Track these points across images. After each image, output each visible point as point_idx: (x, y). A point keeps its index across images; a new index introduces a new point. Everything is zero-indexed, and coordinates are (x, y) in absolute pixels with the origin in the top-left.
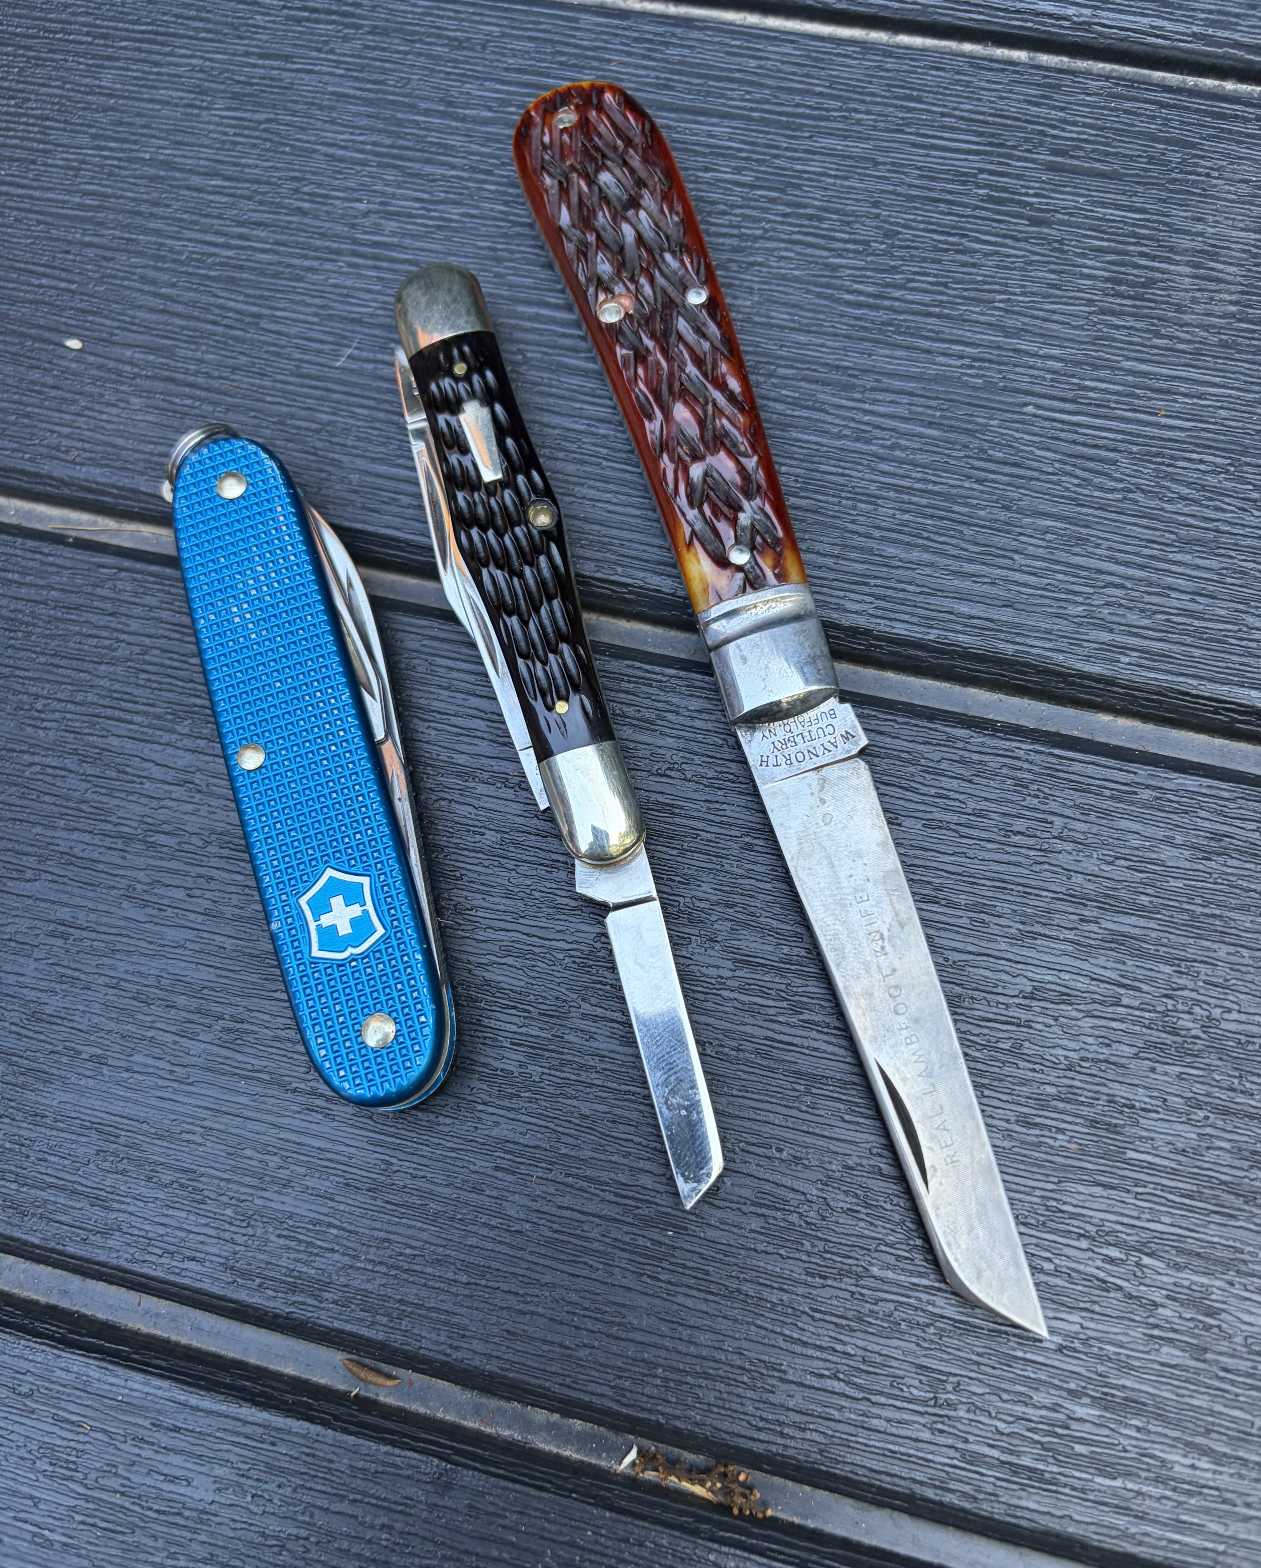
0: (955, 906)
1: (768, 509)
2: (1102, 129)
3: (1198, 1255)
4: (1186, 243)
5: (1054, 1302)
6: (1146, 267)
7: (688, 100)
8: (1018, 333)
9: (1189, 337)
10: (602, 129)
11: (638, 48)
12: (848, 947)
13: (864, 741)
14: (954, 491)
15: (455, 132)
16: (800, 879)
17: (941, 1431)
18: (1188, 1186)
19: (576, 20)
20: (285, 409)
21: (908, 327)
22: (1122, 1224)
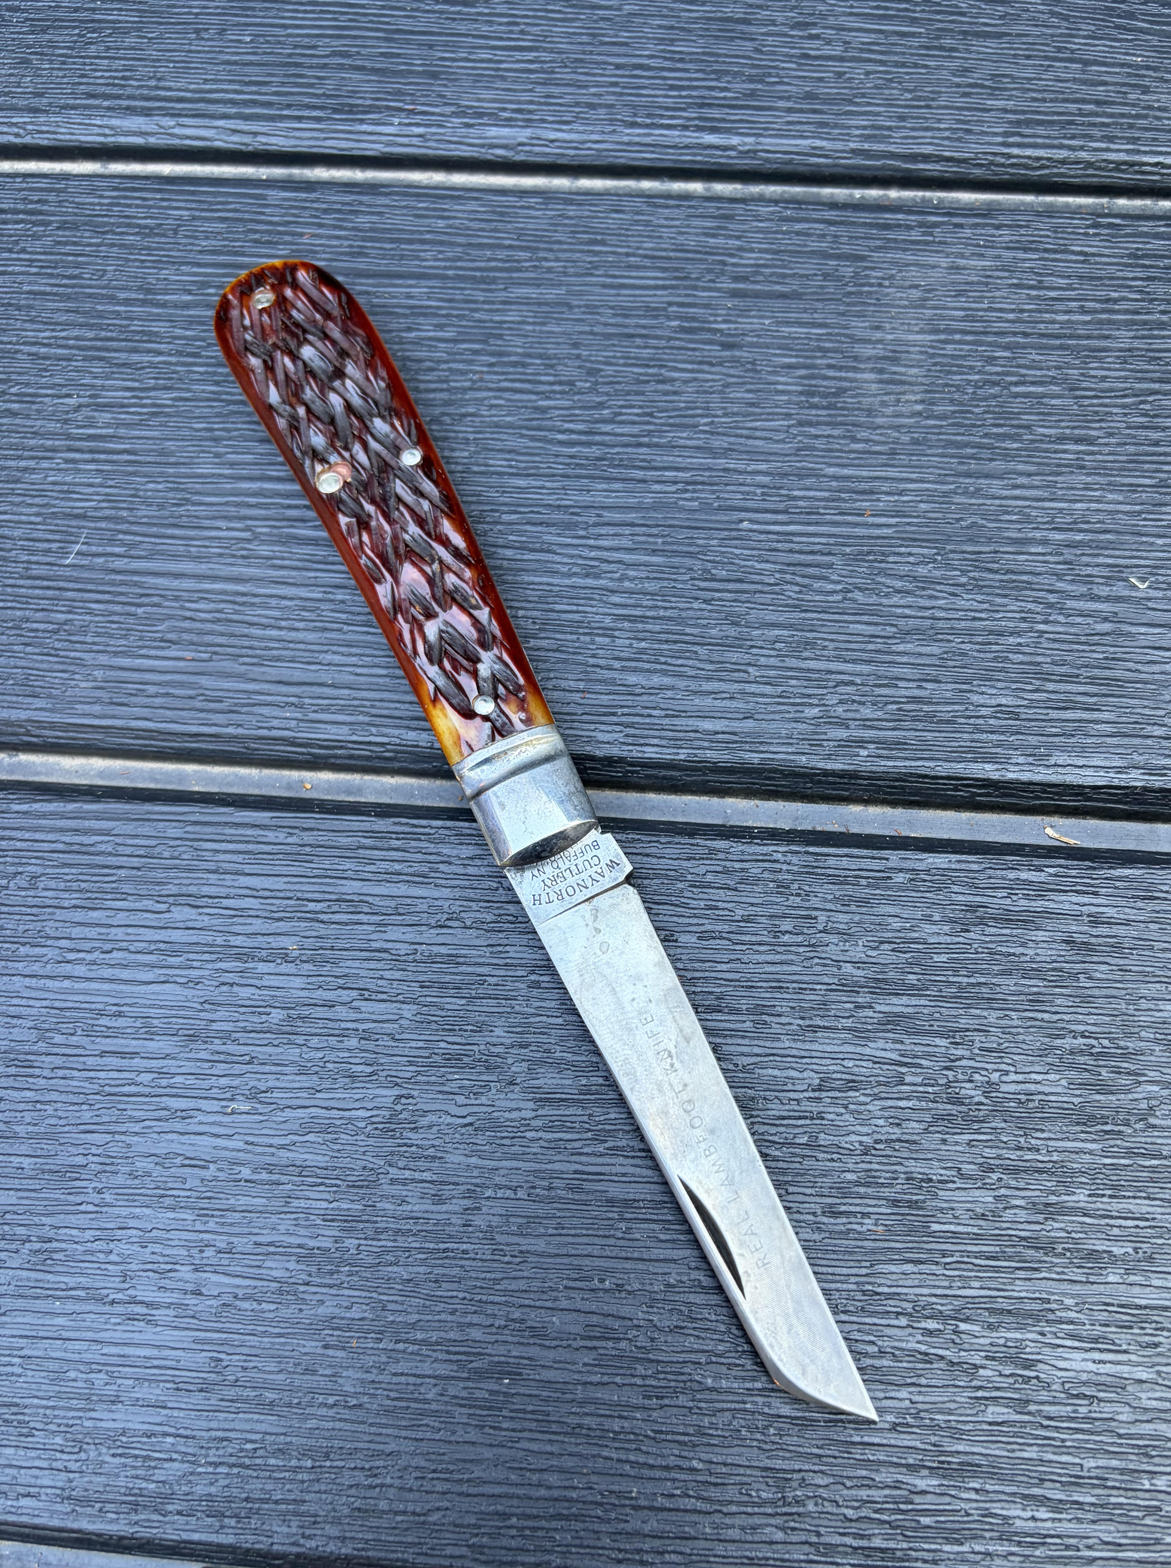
0: (737, 1011)
1: (506, 657)
2: (777, 252)
3: (1009, 1311)
4: (868, 351)
5: (882, 1382)
6: (834, 378)
7: (383, 265)
8: (726, 452)
9: (882, 439)
10: (299, 304)
11: (328, 219)
12: (639, 1070)
13: (629, 868)
14: (684, 614)
15: (158, 318)
16: (585, 1011)
17: (793, 1529)
18: (991, 1249)
19: (263, 197)
20: (19, 613)
21: (621, 460)
22: (935, 1296)
